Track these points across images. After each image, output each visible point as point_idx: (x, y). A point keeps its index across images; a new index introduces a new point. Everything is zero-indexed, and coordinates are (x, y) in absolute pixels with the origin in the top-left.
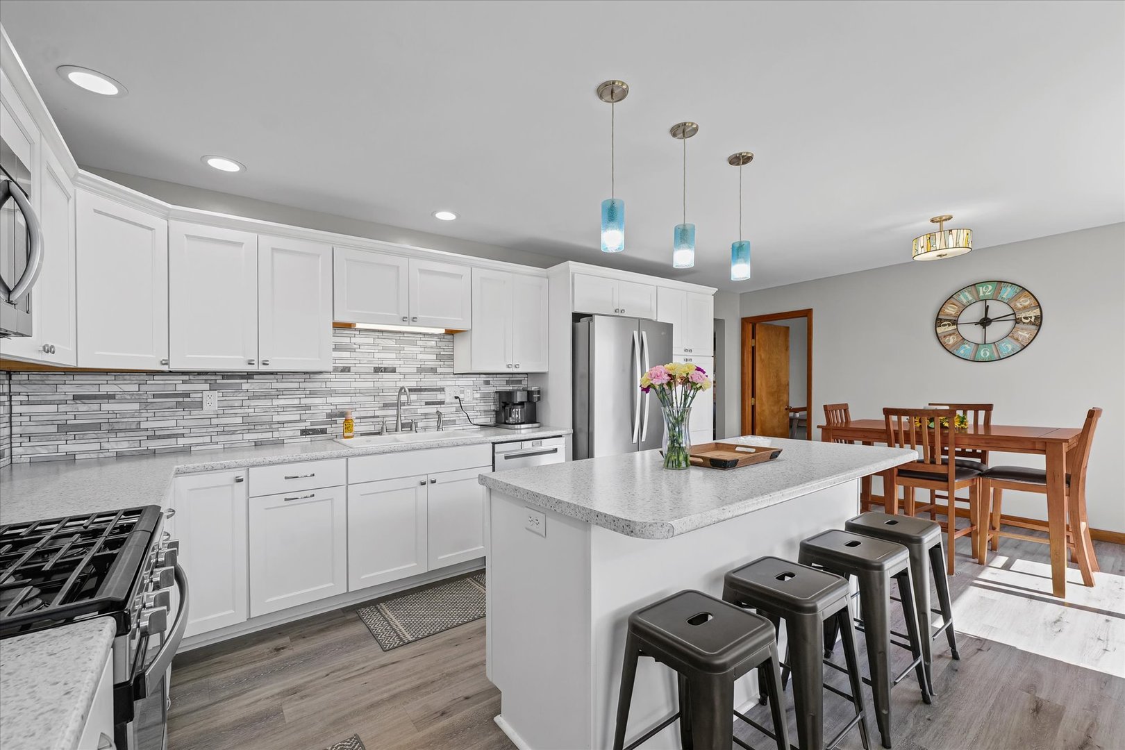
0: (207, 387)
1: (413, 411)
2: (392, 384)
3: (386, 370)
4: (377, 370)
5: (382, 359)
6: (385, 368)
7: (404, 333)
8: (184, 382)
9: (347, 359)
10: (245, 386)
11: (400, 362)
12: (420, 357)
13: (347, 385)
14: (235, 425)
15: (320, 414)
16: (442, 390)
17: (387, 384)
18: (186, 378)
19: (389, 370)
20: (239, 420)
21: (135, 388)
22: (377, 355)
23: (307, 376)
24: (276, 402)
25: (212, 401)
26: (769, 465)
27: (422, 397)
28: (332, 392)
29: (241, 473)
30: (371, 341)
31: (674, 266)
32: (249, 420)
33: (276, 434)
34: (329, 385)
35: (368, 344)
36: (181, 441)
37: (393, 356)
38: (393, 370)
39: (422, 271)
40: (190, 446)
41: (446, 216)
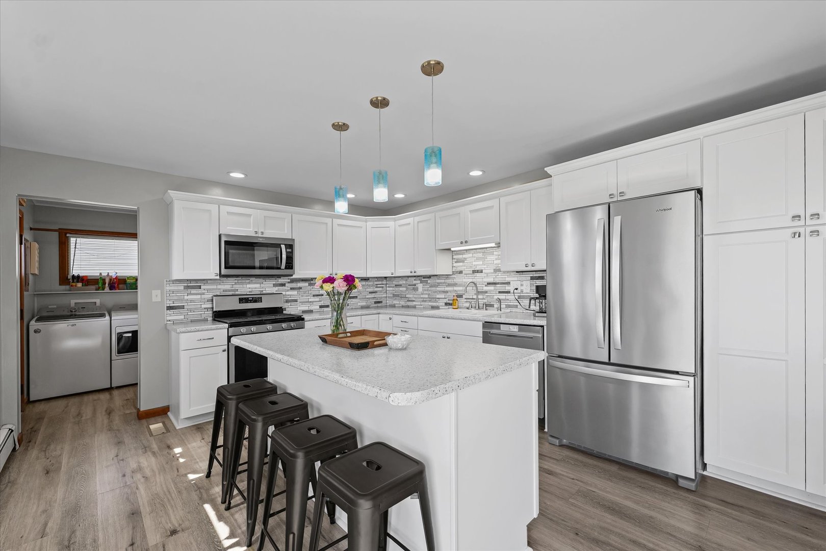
0: (419, 282)
1: (491, 297)
2: (481, 280)
3: (478, 272)
4: (474, 272)
5: (476, 266)
6: (478, 271)
7: (487, 248)
8: (415, 280)
9: (461, 266)
10: (429, 281)
11: (484, 266)
12: (495, 262)
13: (461, 280)
14: (426, 298)
15: (451, 296)
16: (508, 283)
17: (478, 280)
18: (415, 278)
19: (479, 271)
20: (427, 296)
21: (404, 282)
22: (474, 263)
23: (447, 276)
24: (437, 289)
25: (420, 286)
26: (349, 352)
27: (497, 288)
28: (455, 285)
29: (391, 316)
30: (471, 255)
31: (374, 201)
32: (430, 296)
33: (437, 304)
34: (455, 280)
35: (470, 257)
36: (414, 303)
37: (481, 263)
38: (481, 272)
39: (471, 211)
40: (416, 305)
41: (476, 173)
